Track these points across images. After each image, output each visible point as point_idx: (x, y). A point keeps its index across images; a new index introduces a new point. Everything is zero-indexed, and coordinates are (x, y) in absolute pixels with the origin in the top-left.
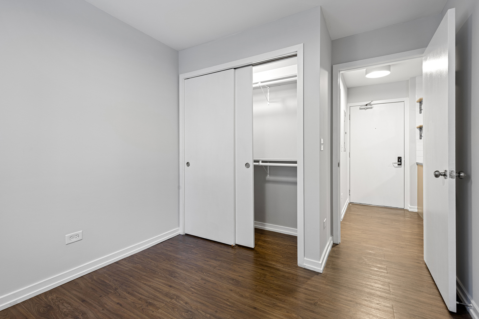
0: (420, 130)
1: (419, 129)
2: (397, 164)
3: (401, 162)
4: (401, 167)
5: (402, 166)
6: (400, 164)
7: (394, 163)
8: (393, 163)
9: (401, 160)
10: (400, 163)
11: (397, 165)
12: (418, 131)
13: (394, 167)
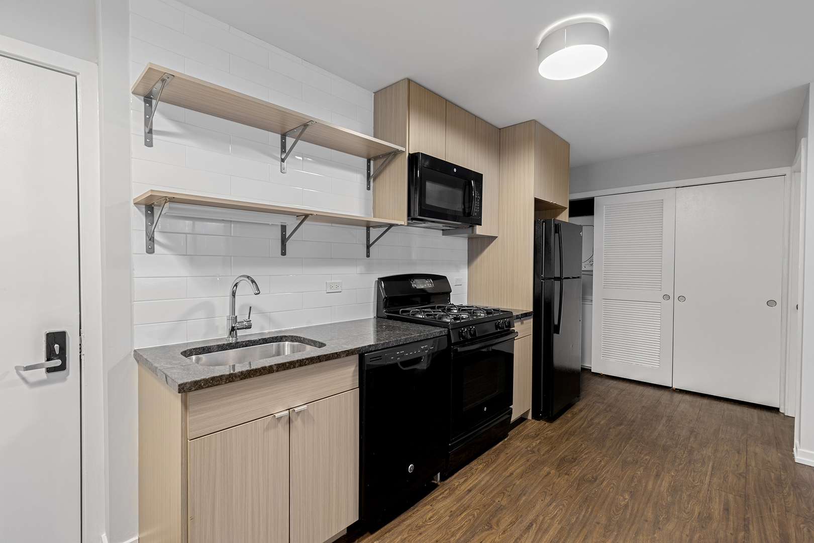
0: (147, 215)
1: (144, 210)
2: (44, 370)
3: (63, 355)
4: (64, 379)
5: (68, 374)
6: (63, 367)
7: (28, 368)
8: (17, 368)
9: (63, 349)
10: (57, 362)
11: (42, 373)
12: (138, 218)
13: (24, 386)
